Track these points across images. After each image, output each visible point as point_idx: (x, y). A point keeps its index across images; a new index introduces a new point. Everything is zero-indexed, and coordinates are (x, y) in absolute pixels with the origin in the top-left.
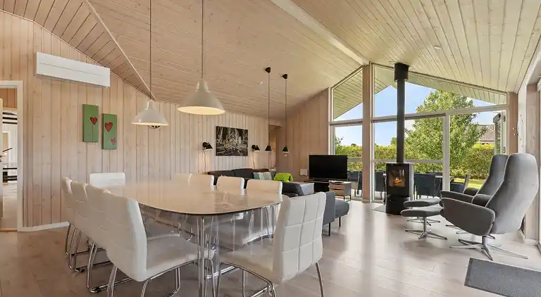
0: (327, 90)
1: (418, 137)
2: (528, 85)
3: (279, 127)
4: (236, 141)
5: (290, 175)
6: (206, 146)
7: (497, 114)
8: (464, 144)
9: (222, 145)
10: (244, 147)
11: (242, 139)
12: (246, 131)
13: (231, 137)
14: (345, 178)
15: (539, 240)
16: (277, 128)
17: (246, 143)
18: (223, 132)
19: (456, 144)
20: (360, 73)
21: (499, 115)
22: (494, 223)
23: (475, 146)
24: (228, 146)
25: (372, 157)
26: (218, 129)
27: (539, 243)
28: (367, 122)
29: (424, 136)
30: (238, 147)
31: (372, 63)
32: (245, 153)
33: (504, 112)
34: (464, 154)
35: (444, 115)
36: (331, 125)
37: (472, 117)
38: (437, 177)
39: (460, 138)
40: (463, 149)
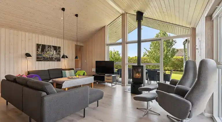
0: (105, 27)
1: (152, 53)
2: (206, 17)
3: (83, 46)
4: (52, 53)
5: (84, 71)
6: (28, 55)
7: (185, 40)
8: (170, 57)
9: (41, 55)
10: (58, 56)
11: (57, 52)
12: (60, 48)
13: (48, 50)
14: (113, 73)
15: (213, 114)
16: (81, 47)
17: (59, 54)
18: (41, 48)
19: (166, 56)
20: (121, 18)
21: (186, 40)
22: (190, 111)
23: (174, 57)
24: (46, 55)
25: (126, 61)
26: (38, 46)
27: (213, 116)
28: (124, 44)
29: (154, 53)
30: (54, 56)
31: (127, 13)
32: (59, 60)
33: (189, 38)
34: (170, 61)
35: (160, 40)
36: (107, 45)
37: (173, 45)
38: (158, 71)
39: (168, 54)
40: (169, 58)
